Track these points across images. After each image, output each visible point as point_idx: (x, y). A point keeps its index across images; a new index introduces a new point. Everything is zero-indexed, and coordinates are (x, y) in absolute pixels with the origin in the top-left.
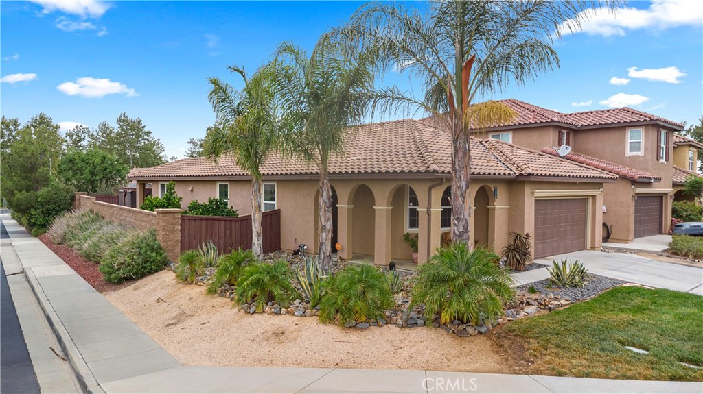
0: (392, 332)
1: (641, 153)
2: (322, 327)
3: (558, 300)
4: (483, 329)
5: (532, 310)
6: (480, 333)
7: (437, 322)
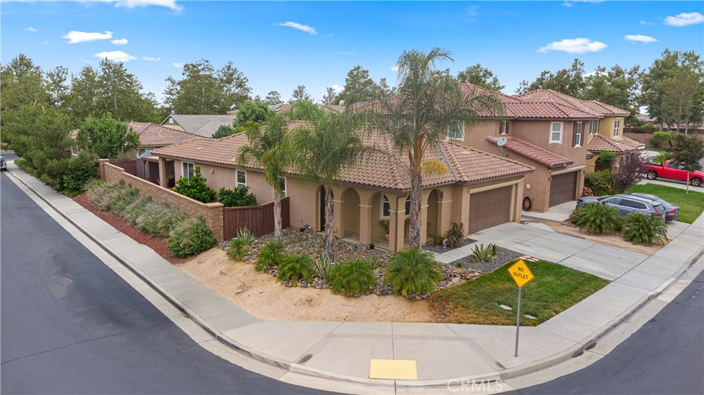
0: (373, 299)
1: (560, 142)
2: (334, 296)
3: (474, 272)
4: (425, 297)
5: (455, 280)
6: (423, 298)
7: (399, 293)
